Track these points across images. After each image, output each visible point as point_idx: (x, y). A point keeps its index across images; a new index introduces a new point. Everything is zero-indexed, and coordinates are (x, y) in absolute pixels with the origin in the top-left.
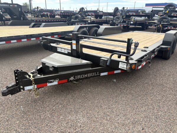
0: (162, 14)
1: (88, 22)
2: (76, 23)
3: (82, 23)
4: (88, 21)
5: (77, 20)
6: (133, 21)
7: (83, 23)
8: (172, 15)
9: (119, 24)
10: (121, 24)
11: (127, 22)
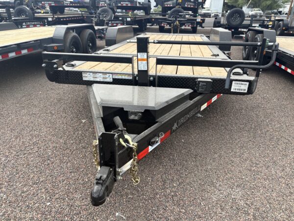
0: (171, 5)
1: (48, 21)
2: (24, 24)
3: (36, 23)
4: (47, 18)
5: (23, 17)
6: (130, 17)
7: (39, 23)
8: (186, 6)
9: (110, 22)
10: (113, 22)
11: (120, 19)
